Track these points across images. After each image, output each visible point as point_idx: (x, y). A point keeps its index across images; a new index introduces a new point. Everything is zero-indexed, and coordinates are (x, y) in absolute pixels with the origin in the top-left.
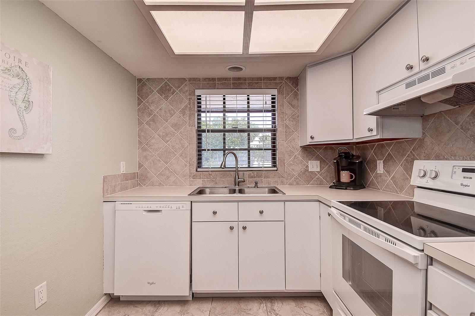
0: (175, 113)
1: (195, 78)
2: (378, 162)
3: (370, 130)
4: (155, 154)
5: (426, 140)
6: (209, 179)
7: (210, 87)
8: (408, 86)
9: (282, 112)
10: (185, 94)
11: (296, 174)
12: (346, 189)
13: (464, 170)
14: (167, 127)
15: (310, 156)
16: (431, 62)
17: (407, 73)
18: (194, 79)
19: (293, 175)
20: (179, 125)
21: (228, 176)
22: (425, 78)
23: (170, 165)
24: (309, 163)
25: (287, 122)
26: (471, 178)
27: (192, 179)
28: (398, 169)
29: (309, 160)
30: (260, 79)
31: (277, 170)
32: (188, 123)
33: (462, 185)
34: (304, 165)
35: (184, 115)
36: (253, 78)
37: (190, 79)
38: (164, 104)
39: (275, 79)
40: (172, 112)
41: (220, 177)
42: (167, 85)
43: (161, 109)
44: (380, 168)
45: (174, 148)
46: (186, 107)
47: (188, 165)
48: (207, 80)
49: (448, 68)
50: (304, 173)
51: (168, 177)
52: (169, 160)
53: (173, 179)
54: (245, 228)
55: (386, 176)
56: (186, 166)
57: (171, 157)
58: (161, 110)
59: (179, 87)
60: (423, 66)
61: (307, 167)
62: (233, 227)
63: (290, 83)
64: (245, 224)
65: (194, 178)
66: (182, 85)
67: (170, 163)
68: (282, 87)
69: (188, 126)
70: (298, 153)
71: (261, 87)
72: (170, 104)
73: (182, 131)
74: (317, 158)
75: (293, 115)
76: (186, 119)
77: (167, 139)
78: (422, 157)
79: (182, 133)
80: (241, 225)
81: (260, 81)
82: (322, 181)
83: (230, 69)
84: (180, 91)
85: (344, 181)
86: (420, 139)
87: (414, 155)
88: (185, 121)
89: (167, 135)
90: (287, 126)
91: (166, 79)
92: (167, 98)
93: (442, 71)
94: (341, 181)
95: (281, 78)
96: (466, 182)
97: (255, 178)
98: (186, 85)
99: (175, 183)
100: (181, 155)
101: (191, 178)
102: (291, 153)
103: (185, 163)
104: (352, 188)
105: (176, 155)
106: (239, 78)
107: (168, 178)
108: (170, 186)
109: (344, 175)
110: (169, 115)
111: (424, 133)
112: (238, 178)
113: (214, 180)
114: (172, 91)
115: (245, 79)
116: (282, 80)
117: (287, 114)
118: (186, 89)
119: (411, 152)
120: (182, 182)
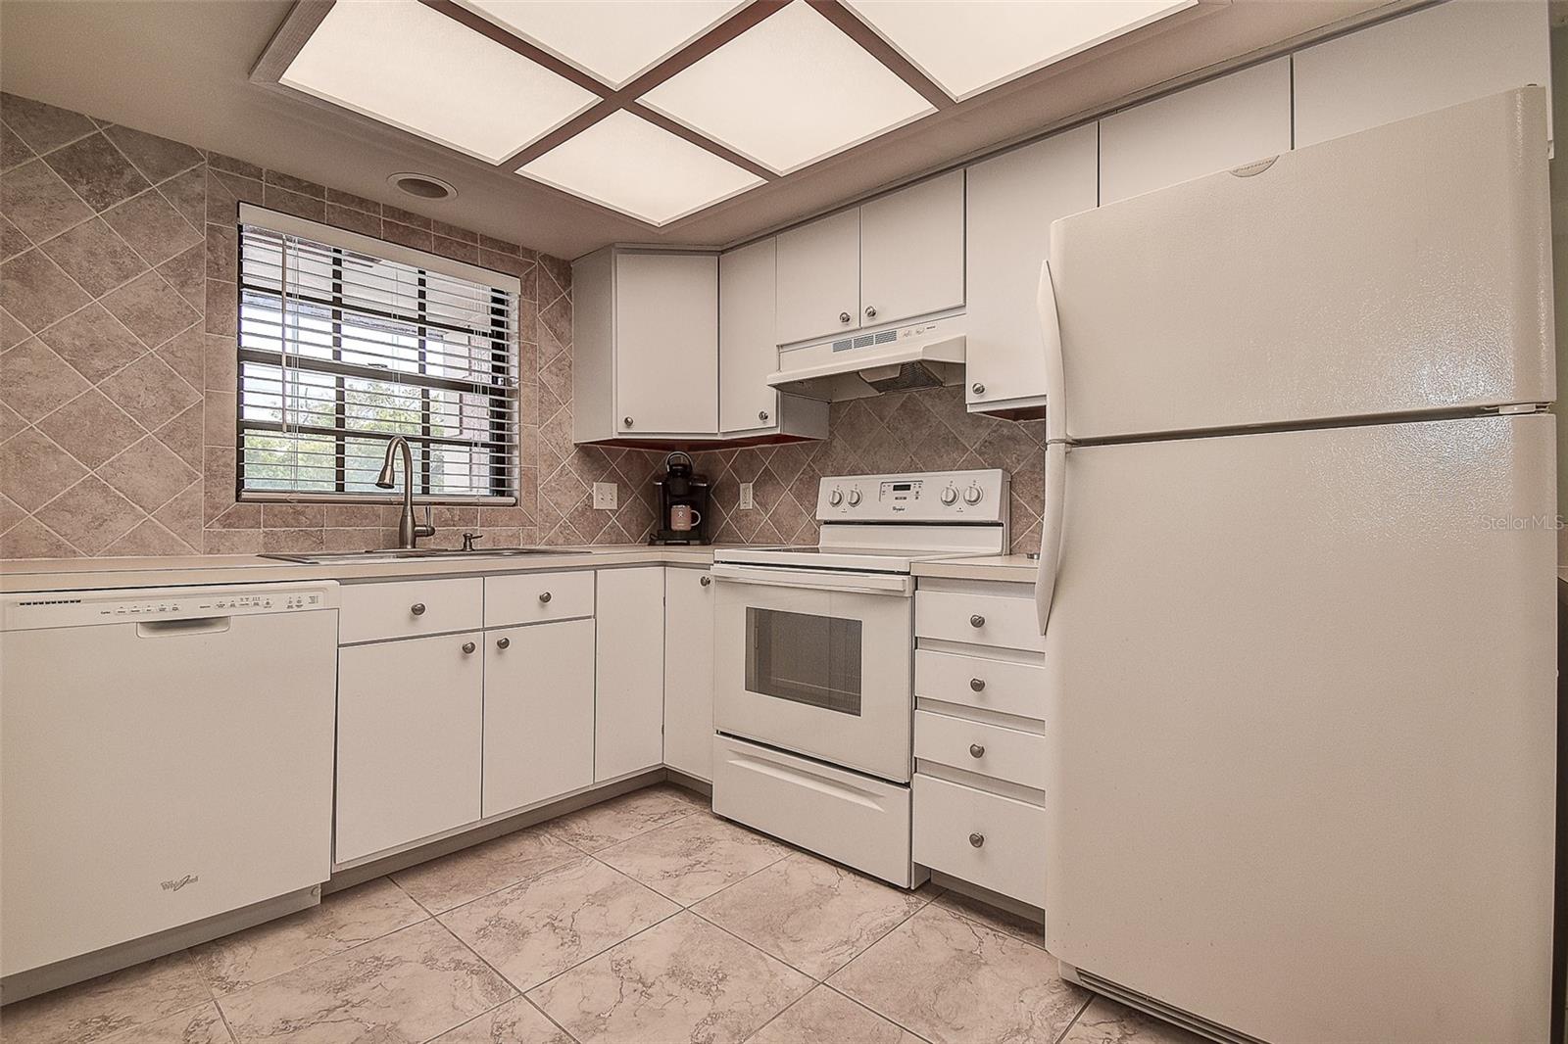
0: (141, 268)
1: (238, 161)
2: (742, 486)
3: (764, 417)
4: (29, 419)
5: (834, 444)
6: (292, 529)
7: (302, 210)
8: (838, 347)
9: (532, 346)
10: (193, 207)
11: (564, 515)
12: (688, 544)
13: (896, 488)
14: (97, 318)
15: (597, 469)
16: (879, 319)
17: (840, 327)
18: (235, 164)
19: (558, 518)
20: (158, 317)
21: (366, 517)
22: (866, 341)
23: (110, 471)
24: (594, 488)
25: (545, 374)
26: (905, 498)
27: (218, 529)
28: (784, 498)
29: (594, 480)
30: (470, 235)
31: (514, 505)
32: (204, 318)
33: (894, 509)
34: (584, 492)
35: (183, 284)
36: (450, 227)
37: (216, 160)
38: (86, 221)
39: (514, 248)
40: (128, 261)
41: (337, 522)
42: (103, 150)
43: (66, 238)
44: (747, 499)
45: (135, 404)
46: (196, 255)
47: (202, 477)
48: (289, 183)
49: (900, 333)
50: (583, 514)
51: (100, 521)
52: (104, 449)
53: (124, 526)
54: (503, 644)
55: (759, 514)
56: (191, 478)
57: (119, 439)
58: (68, 240)
59: (164, 173)
60: (866, 321)
61: (590, 497)
62: (472, 644)
63: (551, 272)
64: (502, 635)
65: (230, 526)
66: (180, 168)
67: (111, 465)
68: (532, 277)
69: (202, 330)
70: (569, 460)
71: (476, 260)
72: (117, 225)
73: (175, 344)
74: (612, 478)
75: (559, 360)
76: (193, 303)
77: (98, 363)
78: (828, 472)
79: (172, 353)
80: (493, 638)
81: (472, 241)
82: (620, 534)
83: (402, 183)
84: (165, 188)
85: (682, 528)
86: (825, 443)
87: (814, 471)
88: (187, 307)
89: (95, 347)
90: (543, 386)
91: (101, 123)
92: (101, 198)
93: (890, 337)
94: (673, 527)
95: (530, 253)
96: (899, 504)
97: (454, 525)
98: (198, 176)
99: (137, 544)
100: (169, 435)
101: (217, 525)
102: (553, 460)
103: (186, 469)
104: (698, 542)
105: (141, 433)
106: (406, 212)
107: (101, 525)
108: (110, 553)
109: (681, 514)
110: (108, 268)
111: (831, 433)
112: (414, 525)
113: (312, 532)
114: (128, 177)
115: (427, 223)
116: (532, 258)
117: (543, 354)
118: (198, 188)
119: (809, 465)
120: (173, 538)
